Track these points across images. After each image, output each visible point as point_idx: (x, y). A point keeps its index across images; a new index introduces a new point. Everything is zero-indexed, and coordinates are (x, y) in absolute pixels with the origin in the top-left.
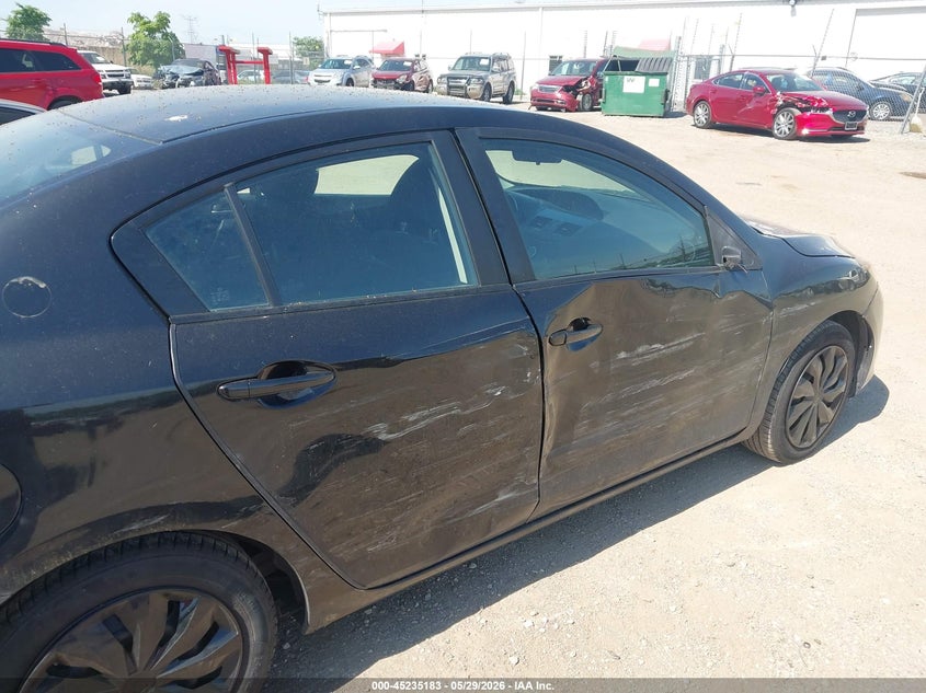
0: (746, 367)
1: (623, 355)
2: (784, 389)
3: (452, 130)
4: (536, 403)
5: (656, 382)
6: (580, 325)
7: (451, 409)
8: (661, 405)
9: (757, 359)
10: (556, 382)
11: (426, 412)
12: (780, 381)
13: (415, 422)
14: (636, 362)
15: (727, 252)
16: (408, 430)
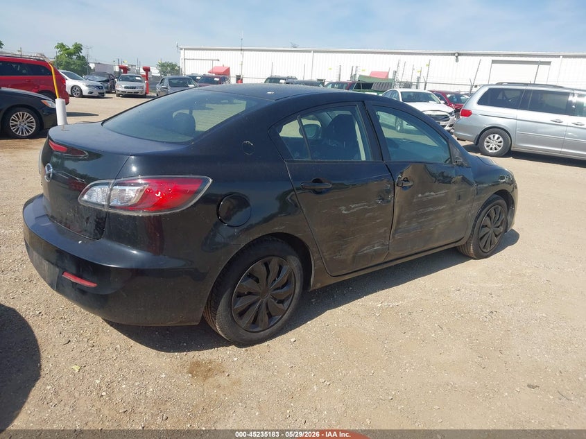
0: (464, 208)
1: (420, 195)
2: (479, 221)
3: (363, 102)
4: (391, 209)
5: (432, 209)
6: (406, 180)
7: (364, 205)
8: (432, 219)
9: (468, 206)
10: (398, 202)
11: (356, 205)
12: (477, 217)
13: (353, 208)
14: (425, 199)
15: (457, 158)
16: (352, 211)
